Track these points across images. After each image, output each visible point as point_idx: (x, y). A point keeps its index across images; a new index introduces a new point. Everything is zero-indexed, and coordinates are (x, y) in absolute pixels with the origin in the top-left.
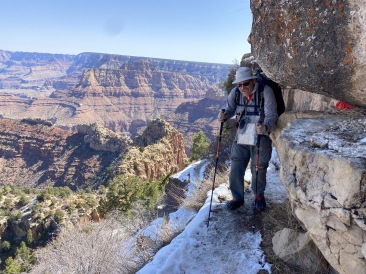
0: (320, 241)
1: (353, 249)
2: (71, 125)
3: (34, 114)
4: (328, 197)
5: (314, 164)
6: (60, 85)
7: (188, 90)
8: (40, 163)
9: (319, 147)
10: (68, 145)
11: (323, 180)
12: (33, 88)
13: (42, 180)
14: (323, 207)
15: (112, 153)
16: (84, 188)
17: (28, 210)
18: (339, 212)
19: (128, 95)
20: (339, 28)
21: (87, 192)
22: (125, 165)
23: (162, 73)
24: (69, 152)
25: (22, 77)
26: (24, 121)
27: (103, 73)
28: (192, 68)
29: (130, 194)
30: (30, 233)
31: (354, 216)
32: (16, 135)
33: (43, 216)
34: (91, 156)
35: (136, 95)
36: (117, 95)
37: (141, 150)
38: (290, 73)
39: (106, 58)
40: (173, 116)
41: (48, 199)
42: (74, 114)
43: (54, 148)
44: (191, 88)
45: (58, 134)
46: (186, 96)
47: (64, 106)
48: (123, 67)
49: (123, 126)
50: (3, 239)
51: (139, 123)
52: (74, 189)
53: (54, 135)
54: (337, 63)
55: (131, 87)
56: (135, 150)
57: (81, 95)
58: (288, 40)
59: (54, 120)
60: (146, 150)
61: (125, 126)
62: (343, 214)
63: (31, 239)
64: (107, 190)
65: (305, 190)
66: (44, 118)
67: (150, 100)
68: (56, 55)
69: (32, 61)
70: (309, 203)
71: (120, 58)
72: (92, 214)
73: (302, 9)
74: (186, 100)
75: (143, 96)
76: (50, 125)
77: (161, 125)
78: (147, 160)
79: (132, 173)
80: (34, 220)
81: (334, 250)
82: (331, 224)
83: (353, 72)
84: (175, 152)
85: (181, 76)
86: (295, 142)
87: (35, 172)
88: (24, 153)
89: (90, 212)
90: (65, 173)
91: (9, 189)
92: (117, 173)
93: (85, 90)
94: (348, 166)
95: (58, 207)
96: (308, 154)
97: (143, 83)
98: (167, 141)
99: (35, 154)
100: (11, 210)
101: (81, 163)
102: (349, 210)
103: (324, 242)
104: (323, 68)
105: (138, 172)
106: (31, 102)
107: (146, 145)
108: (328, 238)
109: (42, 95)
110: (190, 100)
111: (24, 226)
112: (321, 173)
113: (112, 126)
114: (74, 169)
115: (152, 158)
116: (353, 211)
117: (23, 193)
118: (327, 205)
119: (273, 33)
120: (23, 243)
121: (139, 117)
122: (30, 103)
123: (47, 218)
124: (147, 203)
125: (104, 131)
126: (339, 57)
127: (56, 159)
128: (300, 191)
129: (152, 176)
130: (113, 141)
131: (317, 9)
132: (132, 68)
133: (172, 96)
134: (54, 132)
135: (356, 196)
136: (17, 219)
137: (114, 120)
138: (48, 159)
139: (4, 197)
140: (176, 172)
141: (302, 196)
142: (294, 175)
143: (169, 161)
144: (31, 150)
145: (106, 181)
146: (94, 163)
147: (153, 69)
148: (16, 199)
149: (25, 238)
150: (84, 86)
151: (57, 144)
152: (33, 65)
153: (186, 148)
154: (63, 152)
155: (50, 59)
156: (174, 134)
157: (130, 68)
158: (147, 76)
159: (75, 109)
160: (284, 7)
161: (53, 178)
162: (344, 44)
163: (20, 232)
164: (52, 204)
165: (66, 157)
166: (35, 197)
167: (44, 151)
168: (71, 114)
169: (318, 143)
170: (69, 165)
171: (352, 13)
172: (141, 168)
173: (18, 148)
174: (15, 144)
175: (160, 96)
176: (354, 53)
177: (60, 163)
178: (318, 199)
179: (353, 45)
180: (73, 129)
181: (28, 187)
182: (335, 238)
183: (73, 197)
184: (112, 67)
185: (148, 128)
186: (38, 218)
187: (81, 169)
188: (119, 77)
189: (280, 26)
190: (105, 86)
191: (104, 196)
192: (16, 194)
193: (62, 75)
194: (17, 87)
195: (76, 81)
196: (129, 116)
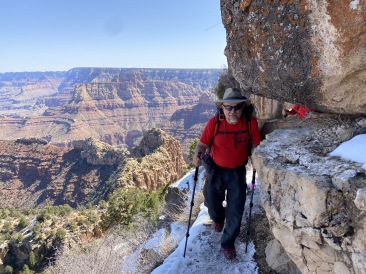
0: (297, 259)
1: (327, 267)
2: (66, 142)
3: (28, 133)
4: (299, 217)
5: (285, 182)
6: (52, 103)
7: (182, 97)
8: (38, 182)
9: (291, 162)
10: (65, 162)
11: (294, 199)
12: (25, 107)
13: (41, 200)
14: (295, 227)
15: (110, 167)
16: (85, 205)
17: (28, 232)
18: (310, 231)
19: (121, 107)
20: (303, 42)
21: (88, 208)
22: (124, 177)
23: (155, 82)
24: (67, 169)
25: (13, 97)
26: (18, 141)
27: (95, 87)
28: (183, 75)
29: (131, 207)
30: (33, 255)
31: (324, 235)
32: (11, 157)
33: (44, 237)
34: (89, 171)
35: (130, 106)
36: (111, 108)
37: (139, 161)
38: (264, 86)
39: (97, 72)
40: (169, 124)
41: (48, 218)
42: (69, 130)
43: (50, 166)
44: (184, 95)
45: (53, 152)
46: (179, 104)
47: (58, 123)
48: (114, 80)
49: (119, 138)
50: (5, 264)
51: (135, 134)
52: (74, 206)
53: (50, 153)
54: (305, 75)
55: (124, 99)
56: (133, 162)
57: (74, 111)
58: (259, 54)
59: (49, 138)
60: (144, 161)
61: (121, 138)
62: (313, 234)
63: (33, 261)
64: (107, 205)
65: (278, 209)
66: (38, 137)
67: (144, 110)
68: (47, 73)
69: (23, 81)
70: (282, 222)
71: (111, 71)
72: (94, 230)
73: (267, 24)
74: (180, 108)
75: (137, 106)
76: (45, 143)
77: (157, 134)
78: (145, 170)
79: (132, 185)
80: (36, 242)
81: (311, 267)
82: (304, 243)
83: (321, 83)
84: (173, 160)
85: (173, 84)
86: (269, 157)
87: (33, 192)
88: (20, 174)
89: (92, 228)
90: (64, 191)
91: (7, 212)
92: (116, 186)
93: (78, 105)
94: (313, 185)
95: (59, 226)
96: (279, 172)
97: (136, 94)
98: (165, 150)
99: (32, 174)
100: (11, 233)
101: (80, 179)
102: (319, 228)
103: (301, 260)
104: (293, 81)
105: (138, 184)
106: (25, 121)
107: (144, 155)
108: (303, 256)
109: (35, 114)
110: (184, 107)
111: (25, 248)
112: (292, 191)
113: (108, 139)
114: (72, 185)
115: (151, 167)
116: (322, 230)
117: (22, 215)
118: (298, 224)
119: (244, 47)
120: (26, 266)
121: (134, 128)
122: (23, 122)
123: (49, 238)
124: (148, 215)
125: (100, 145)
126: (306, 70)
127: (53, 177)
128: (274, 210)
129: (152, 186)
130: (110, 154)
131: (281, 24)
132: (124, 80)
133: (166, 104)
134: (50, 150)
135: (323, 215)
136: (17, 242)
137: (110, 132)
138: (45, 178)
139: (3, 221)
140: (176, 180)
141: (277, 215)
142: (269, 192)
143: (168, 170)
144: (27, 170)
145: (106, 194)
146: (92, 178)
147: (145, 80)
148: (16, 222)
149: (27, 261)
150: (77, 102)
151: (54, 162)
152: (24, 84)
153: (184, 155)
154: (61, 169)
155: (41, 77)
156: (171, 142)
157: (121, 79)
158: (139, 86)
159: (69, 125)
160: (251, 23)
161: (53, 197)
162: (309, 57)
163: (22, 256)
164: (53, 224)
165: (63, 174)
166: (35, 217)
167: (41, 170)
168: (65, 130)
169: (290, 159)
170: (67, 182)
171: (313, 27)
172: (141, 179)
173: (14, 170)
174: (11, 166)
175: (154, 105)
176: (320, 65)
177: (58, 181)
178: (290, 219)
179: (318, 58)
180: (69, 145)
181: (27, 208)
182: (310, 256)
183: (74, 215)
184: (104, 80)
185: (145, 139)
186: (40, 239)
187: (80, 185)
188: (111, 90)
189: (250, 40)
190: (98, 100)
191: (105, 211)
192: (16, 217)
193: (53, 92)
194: (9, 108)
195: (68, 97)
196: (125, 128)
